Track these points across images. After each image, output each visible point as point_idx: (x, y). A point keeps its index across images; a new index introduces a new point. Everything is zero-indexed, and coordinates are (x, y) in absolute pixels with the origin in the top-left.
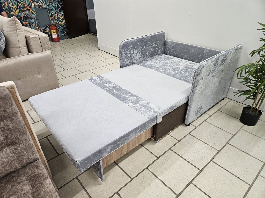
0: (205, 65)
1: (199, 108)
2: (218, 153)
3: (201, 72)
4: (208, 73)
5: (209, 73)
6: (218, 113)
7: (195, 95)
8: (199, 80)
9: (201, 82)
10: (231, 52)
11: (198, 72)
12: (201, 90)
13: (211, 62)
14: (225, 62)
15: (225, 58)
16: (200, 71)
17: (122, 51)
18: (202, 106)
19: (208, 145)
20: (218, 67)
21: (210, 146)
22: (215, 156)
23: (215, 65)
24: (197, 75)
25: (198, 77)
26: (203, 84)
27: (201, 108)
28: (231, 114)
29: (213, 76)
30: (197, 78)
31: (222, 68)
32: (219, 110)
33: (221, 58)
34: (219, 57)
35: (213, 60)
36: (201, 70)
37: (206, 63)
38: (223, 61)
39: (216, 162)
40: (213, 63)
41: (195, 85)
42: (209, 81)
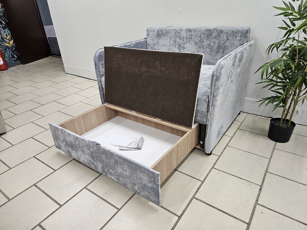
0: (224, 64)
1: (220, 128)
2: (260, 189)
3: (220, 75)
4: (227, 77)
5: (229, 77)
6: (239, 133)
7: (215, 110)
8: (219, 87)
9: (221, 90)
10: (246, 48)
11: (217, 75)
12: (221, 102)
13: (230, 60)
14: (241, 62)
15: (242, 55)
16: (220, 73)
17: (99, 64)
18: (222, 125)
19: (244, 179)
20: (236, 69)
21: (246, 180)
22: (259, 195)
23: (233, 65)
24: (217, 80)
25: (218, 83)
26: (223, 93)
27: (222, 127)
28: (255, 132)
29: (232, 82)
30: (216, 85)
31: (239, 70)
32: (238, 129)
33: (239, 55)
34: (236, 54)
35: (231, 58)
36: (220, 71)
37: (225, 62)
38: (240, 60)
39: (263, 205)
40: (231, 63)
41: (215, 95)
42: (228, 88)
